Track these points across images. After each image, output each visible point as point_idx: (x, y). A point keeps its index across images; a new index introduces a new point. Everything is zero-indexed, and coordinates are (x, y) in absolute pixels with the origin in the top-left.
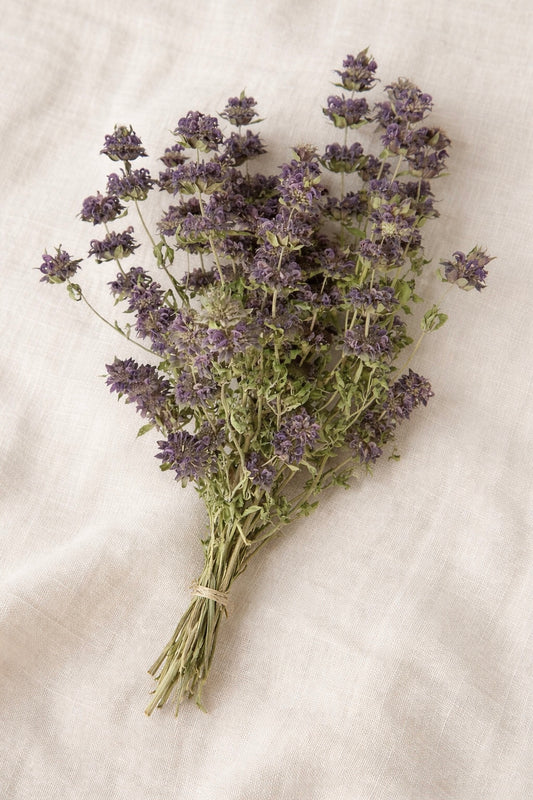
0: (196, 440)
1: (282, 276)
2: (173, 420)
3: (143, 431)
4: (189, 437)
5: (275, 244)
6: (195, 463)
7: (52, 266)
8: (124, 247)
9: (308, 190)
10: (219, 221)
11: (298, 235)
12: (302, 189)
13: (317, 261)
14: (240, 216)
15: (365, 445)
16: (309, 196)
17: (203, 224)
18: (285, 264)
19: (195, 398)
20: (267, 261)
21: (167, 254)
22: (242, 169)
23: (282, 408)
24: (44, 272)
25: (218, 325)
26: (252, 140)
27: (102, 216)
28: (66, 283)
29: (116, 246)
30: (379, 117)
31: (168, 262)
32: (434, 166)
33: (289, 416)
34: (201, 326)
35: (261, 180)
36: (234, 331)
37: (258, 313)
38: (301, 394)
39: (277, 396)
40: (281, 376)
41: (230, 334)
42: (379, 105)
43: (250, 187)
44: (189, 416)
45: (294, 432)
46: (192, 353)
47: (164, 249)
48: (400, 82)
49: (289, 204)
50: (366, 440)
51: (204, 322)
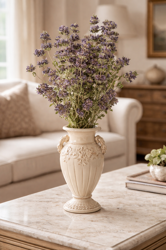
0: (64, 106)
1: (82, 66)
2: (58, 101)
3: (51, 105)
4: (62, 105)
5: (80, 58)
6: (64, 111)
7: (29, 68)
8: (46, 63)
9: (88, 44)
10: (68, 53)
11: (85, 55)
12: (86, 44)
13: (90, 62)
14: (73, 52)
15: (102, 106)
16: (88, 45)
17: (64, 54)
18: (83, 63)
19: (63, 96)
20: (79, 62)
21: (56, 64)
22: (74, 42)
23: (84, 98)
24: (27, 70)
25: (68, 78)
26: (77, 36)
27: (40, 55)
28: (32, 72)
29: (43, 63)
30: (102, 29)
31: (56, 66)
32: (115, 39)
33: (85, 100)
34: (64, 78)
35: (78, 45)
36: (71, 80)
37: (77, 75)
38: (88, 95)
39: (82, 95)
40: (83, 91)
41: (70, 81)
42: (101, 26)
43: (75, 46)
44: (62, 101)
45: (87, 103)
46: (62, 85)
47: (55, 62)
48: (106, 20)
49: (83, 48)
50: (102, 105)
51: (64, 77)
